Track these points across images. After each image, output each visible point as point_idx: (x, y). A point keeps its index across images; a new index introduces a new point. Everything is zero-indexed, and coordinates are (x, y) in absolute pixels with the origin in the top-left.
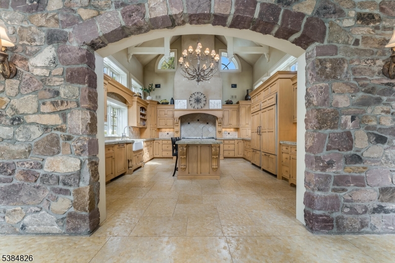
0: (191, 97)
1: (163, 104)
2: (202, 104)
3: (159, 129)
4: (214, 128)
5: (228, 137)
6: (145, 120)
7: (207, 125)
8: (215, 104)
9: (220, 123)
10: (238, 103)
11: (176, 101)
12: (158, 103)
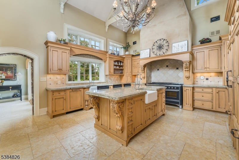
0: (153, 45)
1: (136, 56)
2: (164, 51)
5: (206, 83)
6: (122, 70)
7: (177, 70)
8: (179, 47)
9: (187, 68)
10: (220, 39)
11: (141, 52)
12: (133, 56)
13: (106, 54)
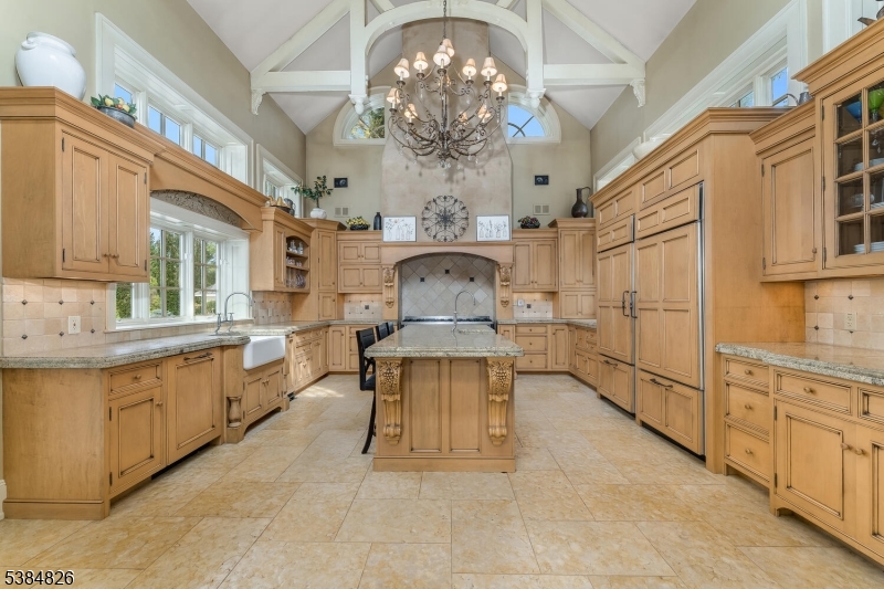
0: (427, 208)
1: (353, 228)
2: (456, 229)
3: (344, 294)
4: (490, 292)
5: (527, 316)
6: (303, 272)
7: (471, 283)
8: (493, 227)
9: (506, 280)
10: (553, 224)
11: (386, 220)
12: (341, 227)
13: (259, 207)
